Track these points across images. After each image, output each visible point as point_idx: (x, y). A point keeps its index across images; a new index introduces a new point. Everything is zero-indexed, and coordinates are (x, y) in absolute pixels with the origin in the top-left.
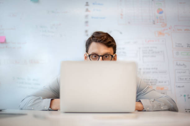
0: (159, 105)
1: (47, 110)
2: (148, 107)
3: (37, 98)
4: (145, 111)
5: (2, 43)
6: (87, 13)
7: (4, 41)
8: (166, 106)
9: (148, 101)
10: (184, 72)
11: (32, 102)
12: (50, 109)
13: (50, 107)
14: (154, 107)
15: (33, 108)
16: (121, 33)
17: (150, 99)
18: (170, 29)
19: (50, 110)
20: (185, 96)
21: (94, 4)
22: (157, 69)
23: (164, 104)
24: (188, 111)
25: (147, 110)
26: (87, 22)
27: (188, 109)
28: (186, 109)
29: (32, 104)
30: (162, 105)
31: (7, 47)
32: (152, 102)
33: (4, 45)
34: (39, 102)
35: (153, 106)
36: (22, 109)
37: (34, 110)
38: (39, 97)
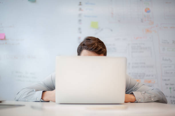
0: (150, 97)
1: (39, 102)
2: (140, 99)
3: (31, 91)
4: (137, 102)
5: (2, 39)
6: (81, 12)
7: (3, 38)
8: (156, 98)
9: (139, 93)
10: (170, 67)
11: (26, 94)
12: (42, 100)
13: (42, 98)
14: (146, 99)
15: (27, 100)
16: (112, 30)
17: (141, 91)
18: (157, 26)
19: (42, 102)
20: (170, 88)
21: (86, 4)
22: (144, 63)
23: (154, 96)
24: (174, 102)
25: (139, 102)
26: (80, 21)
27: (173, 101)
28: (171, 101)
29: (26, 96)
30: (152, 97)
31: (6, 43)
32: (143, 94)
33: (4, 42)
34: (32, 94)
35: (144, 98)
36: (17, 101)
37: (28, 101)
38: (32, 90)
